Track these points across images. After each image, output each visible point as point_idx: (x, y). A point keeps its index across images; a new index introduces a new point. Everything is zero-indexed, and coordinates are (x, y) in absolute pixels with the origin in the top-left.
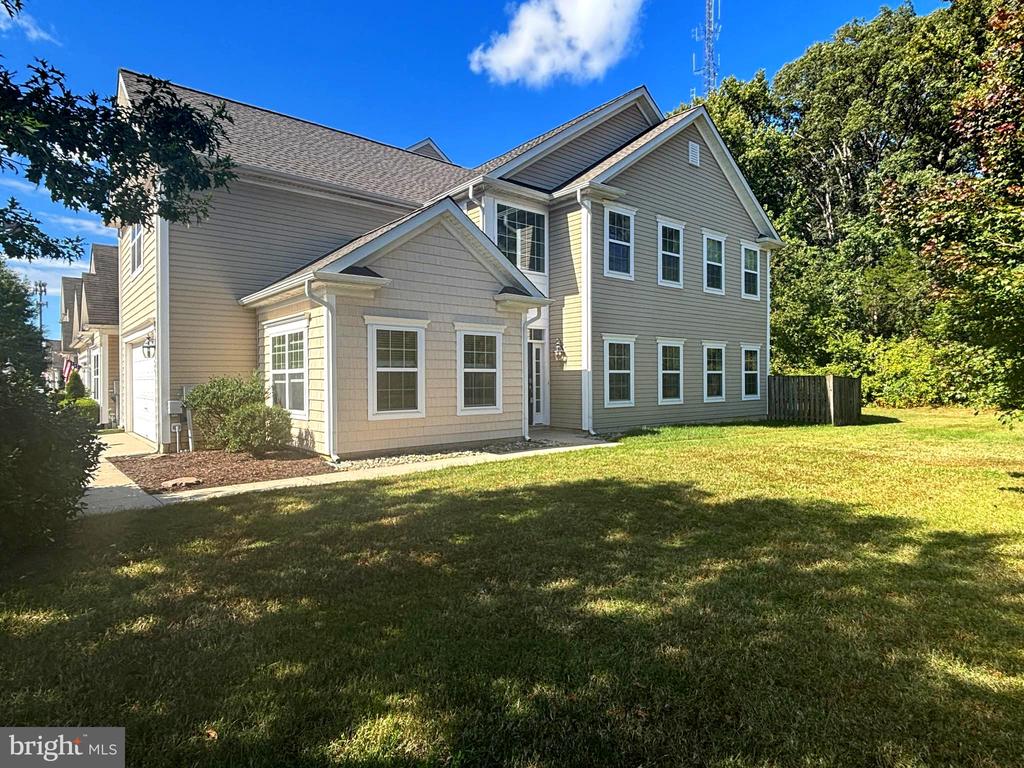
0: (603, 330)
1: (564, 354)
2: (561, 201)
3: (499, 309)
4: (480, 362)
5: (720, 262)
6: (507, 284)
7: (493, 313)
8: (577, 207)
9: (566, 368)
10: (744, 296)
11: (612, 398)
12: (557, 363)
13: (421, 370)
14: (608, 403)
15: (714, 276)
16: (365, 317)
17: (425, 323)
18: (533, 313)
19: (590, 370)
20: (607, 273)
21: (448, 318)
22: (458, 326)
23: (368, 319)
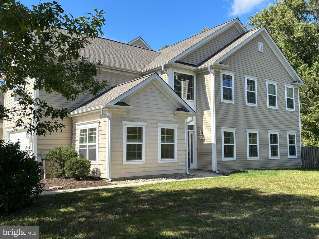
0: (220, 126)
1: (203, 136)
2: (201, 70)
3: (176, 117)
4: (168, 140)
5: (275, 94)
6: (179, 107)
7: (173, 119)
8: (208, 73)
9: (205, 143)
10: (287, 109)
11: (225, 156)
12: (201, 140)
13: (144, 143)
14: (224, 159)
15: (272, 101)
16: (123, 122)
17: (145, 124)
18: (190, 119)
19: (215, 143)
20: (222, 100)
21: (155, 122)
22: (159, 125)
23: (124, 123)
